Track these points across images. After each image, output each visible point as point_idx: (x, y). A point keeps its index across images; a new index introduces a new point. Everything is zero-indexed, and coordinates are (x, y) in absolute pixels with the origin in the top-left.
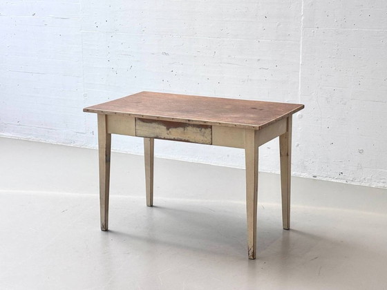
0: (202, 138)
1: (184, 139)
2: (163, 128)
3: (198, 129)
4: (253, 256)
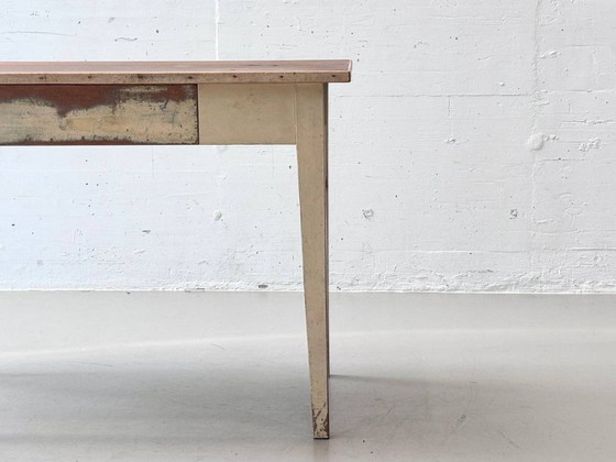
0: (167, 128)
1: (114, 136)
2: (48, 113)
3: (157, 106)
4: (327, 429)
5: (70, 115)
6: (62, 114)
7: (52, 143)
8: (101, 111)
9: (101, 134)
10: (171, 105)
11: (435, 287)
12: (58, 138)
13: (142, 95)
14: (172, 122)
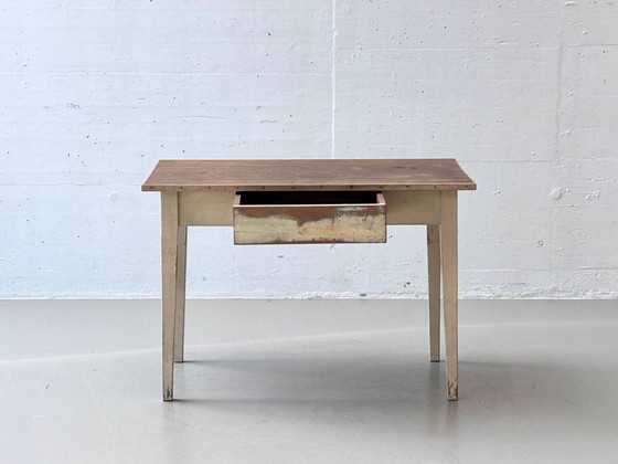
0: (367, 233)
2: (292, 223)
3: (360, 219)
4: (457, 395)
5: (305, 225)
6: (300, 224)
7: (293, 242)
8: (325, 223)
9: (324, 236)
10: (370, 218)
11: (485, 295)
12: (297, 240)
13: (351, 212)
14: (370, 229)
